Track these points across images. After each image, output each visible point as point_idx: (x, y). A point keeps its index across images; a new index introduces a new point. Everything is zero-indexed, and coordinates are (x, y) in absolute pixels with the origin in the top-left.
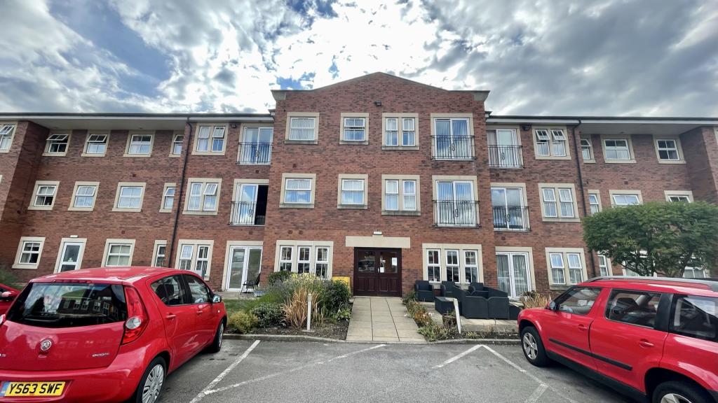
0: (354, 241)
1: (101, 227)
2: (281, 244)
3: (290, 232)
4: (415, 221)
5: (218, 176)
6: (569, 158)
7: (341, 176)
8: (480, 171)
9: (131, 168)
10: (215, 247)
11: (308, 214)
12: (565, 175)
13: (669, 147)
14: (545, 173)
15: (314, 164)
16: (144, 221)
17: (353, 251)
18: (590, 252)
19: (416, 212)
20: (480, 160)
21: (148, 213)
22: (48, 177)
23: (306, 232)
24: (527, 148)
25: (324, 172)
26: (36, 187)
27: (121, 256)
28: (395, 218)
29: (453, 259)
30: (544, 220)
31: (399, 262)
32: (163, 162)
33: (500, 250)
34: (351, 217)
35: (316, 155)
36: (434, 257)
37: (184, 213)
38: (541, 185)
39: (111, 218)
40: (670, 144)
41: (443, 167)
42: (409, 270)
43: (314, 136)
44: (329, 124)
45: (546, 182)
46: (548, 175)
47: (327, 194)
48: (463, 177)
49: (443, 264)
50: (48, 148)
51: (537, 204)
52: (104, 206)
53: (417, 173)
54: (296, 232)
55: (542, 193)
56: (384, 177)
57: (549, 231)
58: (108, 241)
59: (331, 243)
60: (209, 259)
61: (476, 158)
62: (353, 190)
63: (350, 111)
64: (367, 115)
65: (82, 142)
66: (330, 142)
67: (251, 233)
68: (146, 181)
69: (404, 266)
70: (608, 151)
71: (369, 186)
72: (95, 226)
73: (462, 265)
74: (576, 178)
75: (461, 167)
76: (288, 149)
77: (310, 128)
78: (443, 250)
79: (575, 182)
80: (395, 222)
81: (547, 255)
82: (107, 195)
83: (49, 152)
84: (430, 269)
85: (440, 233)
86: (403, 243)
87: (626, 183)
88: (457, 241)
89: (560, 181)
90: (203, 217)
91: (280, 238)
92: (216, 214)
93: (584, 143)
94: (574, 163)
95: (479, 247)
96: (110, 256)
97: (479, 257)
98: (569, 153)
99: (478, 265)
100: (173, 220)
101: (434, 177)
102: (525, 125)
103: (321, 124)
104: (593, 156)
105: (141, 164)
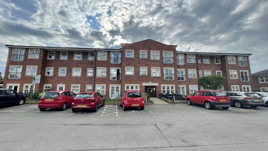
0: (145, 84)
1: (69, 81)
2: (126, 85)
3: (128, 82)
4: (159, 79)
5: (105, 66)
6: (195, 63)
7: (140, 67)
8: (175, 66)
9: (76, 63)
10: (106, 86)
11: (132, 77)
12: (194, 67)
13: (218, 60)
14: (190, 66)
15: (133, 64)
16: (82, 79)
17: (144, 87)
18: (199, 86)
19: (159, 77)
20: (175, 64)
21: (83, 77)
22: (50, 66)
23: (132, 82)
24: (185, 60)
25: (136, 66)
26: (46, 69)
27: (76, 89)
28: (154, 78)
29: (168, 88)
30: (189, 78)
31: (156, 89)
32: (86, 62)
33: (179, 86)
34: (143, 78)
35: (134, 62)
36: (164, 88)
37: (97, 77)
38: (188, 69)
39: (72, 78)
40: (218, 59)
41: (166, 65)
42: (158, 91)
43: (133, 56)
44: (137, 53)
45: (190, 69)
46: (190, 67)
47: (137, 72)
48: (171, 68)
49: (166, 89)
50: (48, 57)
51: (187, 74)
52: (69, 75)
53: (160, 67)
54: (130, 82)
55: (189, 71)
56: (151, 68)
57: (190, 81)
58: (72, 85)
59: (139, 85)
60: (105, 89)
61: (174, 63)
62: (143, 71)
63: (142, 50)
64: (147, 51)
65: (59, 55)
66: (138, 58)
67: (116, 82)
68: (81, 67)
69: (157, 90)
70: (204, 60)
71: (148, 70)
72: (68, 81)
73: (170, 89)
74: (197, 68)
75: (170, 65)
76: (126, 60)
77: (132, 54)
78: (166, 86)
79: (196, 69)
80: (155, 79)
81: (189, 87)
82: (69, 72)
83: (48, 58)
84: (163, 91)
85: (165, 82)
86: (156, 84)
87: (208, 69)
88: (169, 84)
89: (193, 69)
90: (102, 78)
91: (126, 84)
92: (106, 77)
93: (199, 58)
94: (196, 64)
95: (174, 85)
96: (73, 89)
97: (174, 87)
98: (195, 61)
99: (174, 89)
100: (93, 79)
101: (164, 68)
102: (185, 54)
103: (135, 53)
104: (201, 62)
105: (79, 62)
